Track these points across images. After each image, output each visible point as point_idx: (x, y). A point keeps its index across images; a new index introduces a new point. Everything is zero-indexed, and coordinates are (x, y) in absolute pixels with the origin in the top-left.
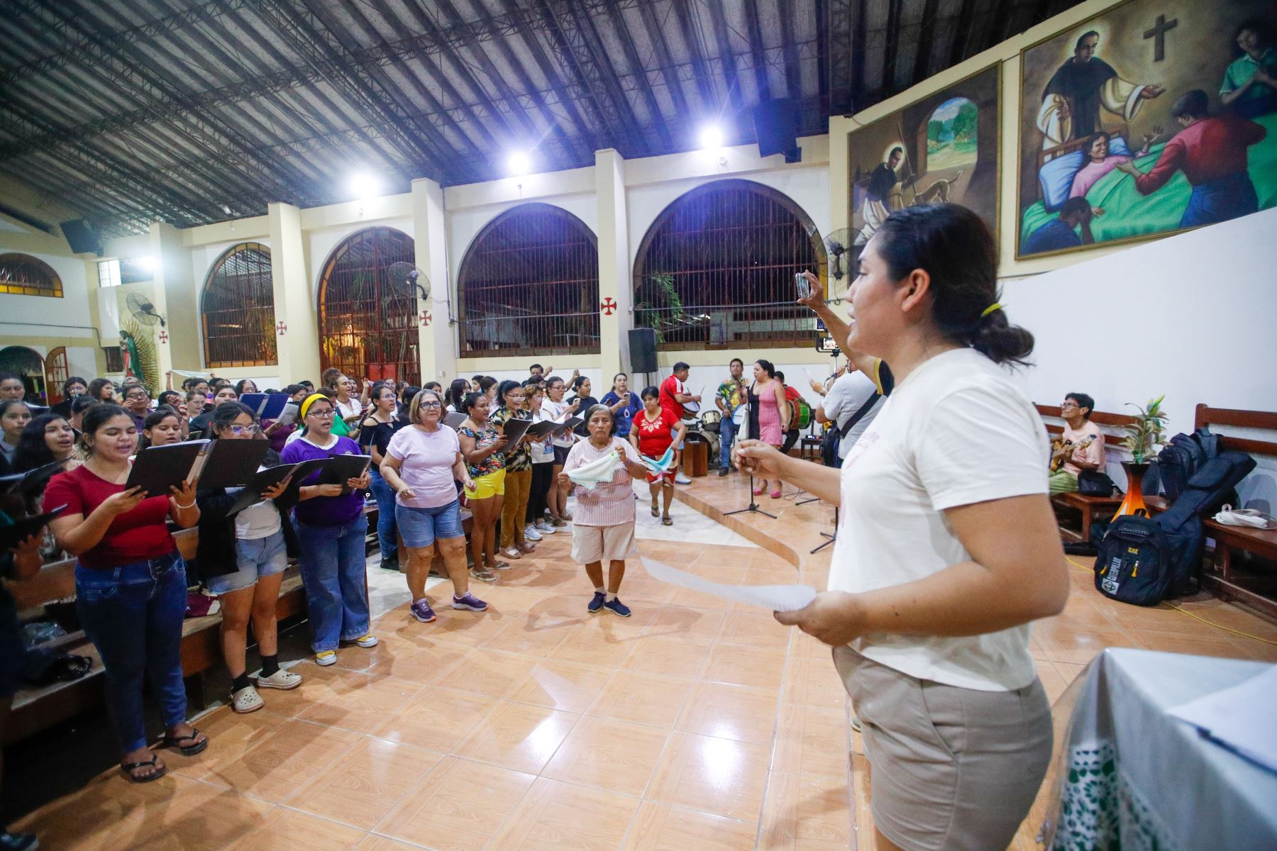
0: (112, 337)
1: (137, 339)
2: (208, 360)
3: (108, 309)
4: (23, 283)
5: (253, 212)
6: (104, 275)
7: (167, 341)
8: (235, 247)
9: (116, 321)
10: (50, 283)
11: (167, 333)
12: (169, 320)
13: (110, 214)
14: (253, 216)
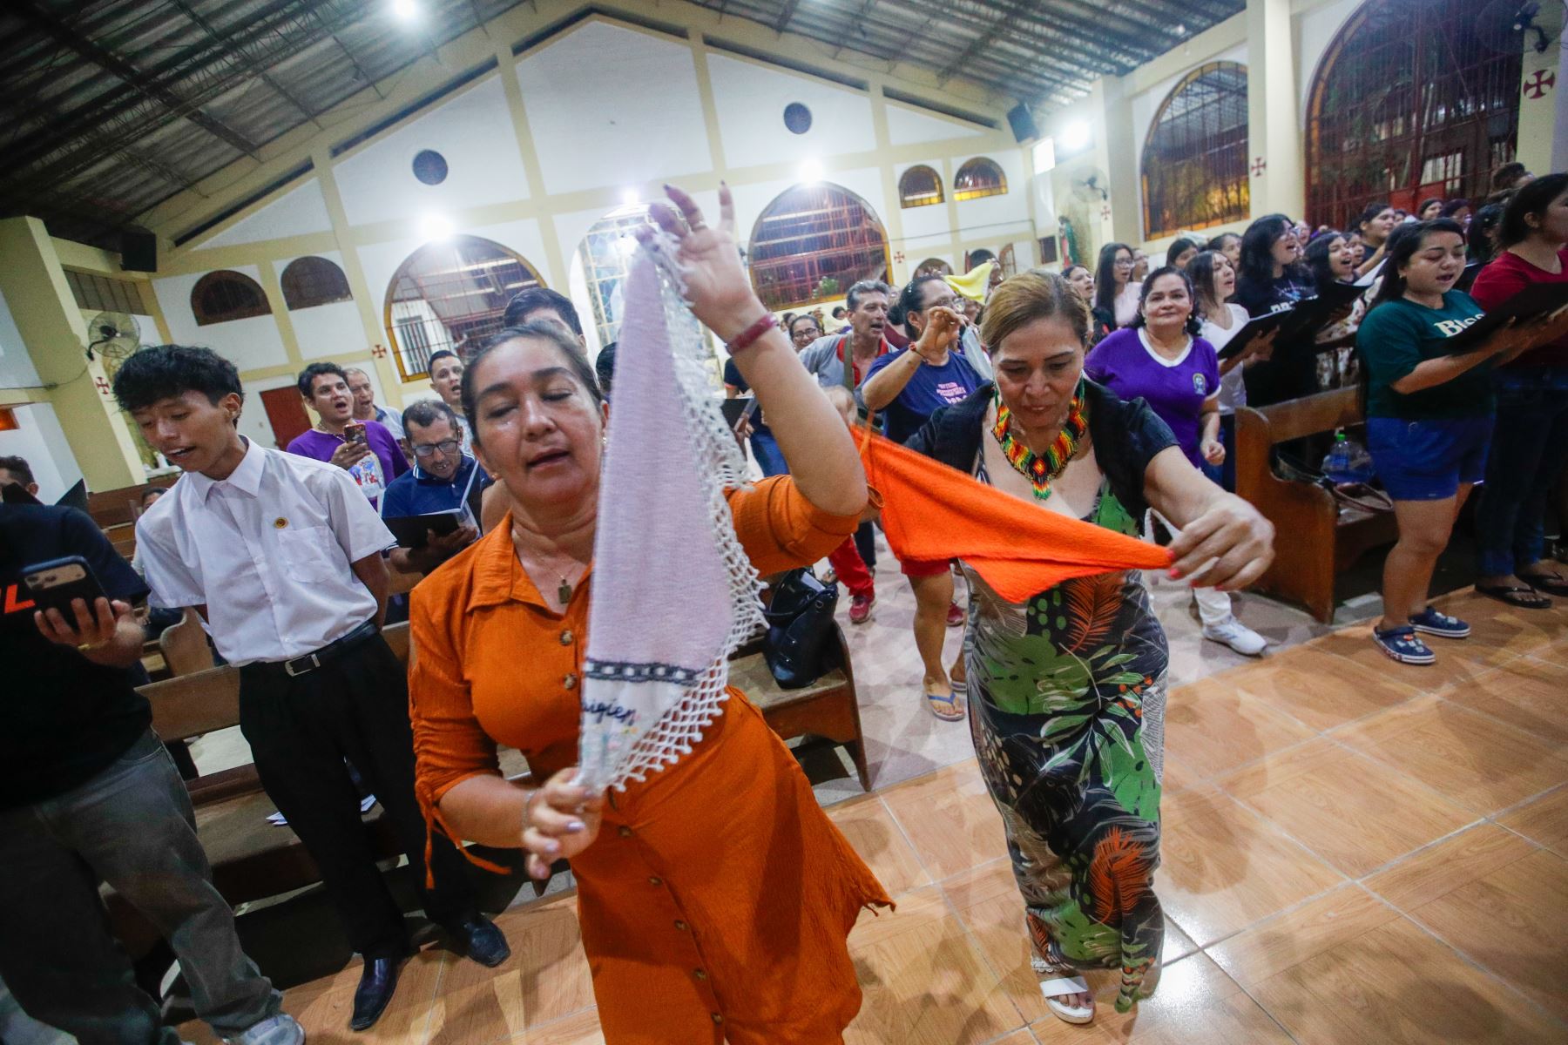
0: (1050, 225)
1: (1073, 222)
2: (1148, 231)
3: (1042, 197)
4: (980, 187)
5: (1229, 10)
6: (1037, 160)
7: (1110, 217)
8: (1185, 79)
9: (1050, 209)
10: (998, 182)
11: (1110, 208)
12: (1112, 191)
13: (1043, 88)
14: (1229, 15)
